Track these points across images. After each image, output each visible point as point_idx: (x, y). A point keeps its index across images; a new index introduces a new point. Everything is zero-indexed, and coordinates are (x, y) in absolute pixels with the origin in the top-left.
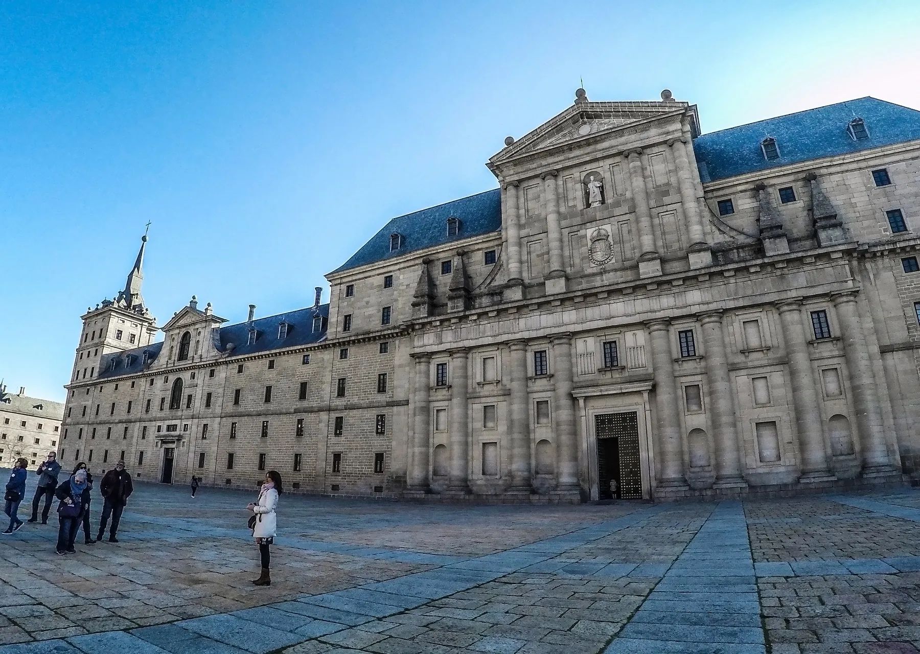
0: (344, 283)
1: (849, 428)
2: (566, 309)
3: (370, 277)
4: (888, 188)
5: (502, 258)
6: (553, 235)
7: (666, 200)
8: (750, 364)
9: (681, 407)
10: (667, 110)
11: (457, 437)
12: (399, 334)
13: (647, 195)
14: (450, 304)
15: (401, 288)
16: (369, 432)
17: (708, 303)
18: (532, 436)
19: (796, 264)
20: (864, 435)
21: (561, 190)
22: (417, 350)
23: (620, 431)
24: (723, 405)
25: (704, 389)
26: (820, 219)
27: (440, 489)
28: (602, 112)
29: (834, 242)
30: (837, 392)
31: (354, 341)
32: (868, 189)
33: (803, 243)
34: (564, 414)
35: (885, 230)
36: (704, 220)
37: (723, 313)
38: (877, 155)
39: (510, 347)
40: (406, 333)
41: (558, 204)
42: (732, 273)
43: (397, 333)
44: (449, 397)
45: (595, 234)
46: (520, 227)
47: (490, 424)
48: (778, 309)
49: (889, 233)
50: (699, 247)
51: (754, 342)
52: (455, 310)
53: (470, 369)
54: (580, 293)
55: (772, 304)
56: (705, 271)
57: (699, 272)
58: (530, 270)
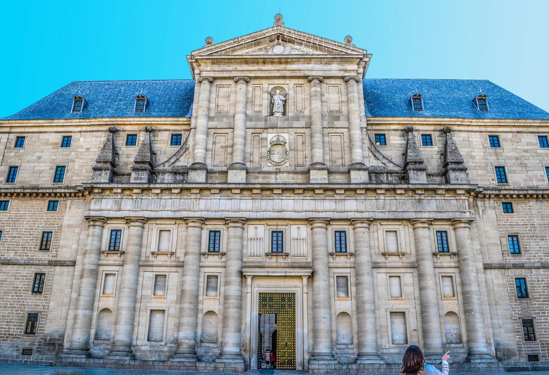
0: (13, 133)
1: (459, 323)
2: (244, 198)
3: (46, 132)
4: (498, 150)
5: (188, 143)
6: (239, 131)
7: (337, 124)
8: (389, 265)
9: (332, 293)
10: (349, 52)
11: (125, 303)
12: (73, 195)
13: (323, 116)
14: (134, 175)
15: (80, 150)
16: (24, 290)
17: (361, 212)
18: (200, 306)
19: (430, 193)
20: (470, 330)
21: (250, 95)
22: (92, 213)
23: (279, 309)
24: (367, 295)
25: (352, 280)
26: (451, 163)
27: (101, 354)
28: (297, 39)
29: (459, 182)
30: (451, 294)
31: (18, 194)
32: (485, 148)
33: (434, 178)
34: (233, 290)
35: (493, 180)
36: (364, 146)
37: (371, 221)
38: (494, 124)
39: (187, 224)
40: (80, 195)
41: (246, 107)
42: (383, 192)
43: (70, 193)
44: (121, 263)
45: (275, 139)
46: (210, 118)
47: (159, 293)
48: (413, 225)
49: (495, 182)
50: (360, 167)
51: (392, 248)
52: (139, 181)
53: (145, 238)
54: (259, 186)
55: (409, 220)
56: (362, 186)
57: (358, 186)
58: (213, 158)
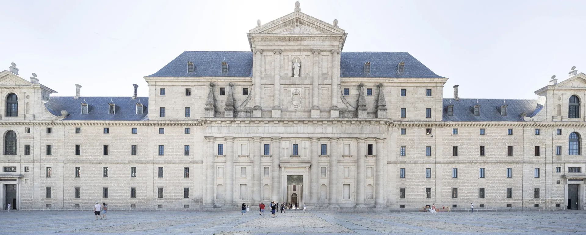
0: (158, 86)
1: (372, 190)
2: (280, 126)
3: (176, 85)
4: (404, 97)
5: (252, 93)
6: (277, 87)
7: (326, 82)
8: (345, 161)
9: (319, 175)
10: (336, 32)
11: (229, 181)
12: (196, 124)
13: (319, 77)
14: (226, 113)
15: (196, 97)
16: (180, 176)
17: (334, 134)
18: (262, 182)
19: (367, 123)
20: (377, 193)
21: (282, 63)
22: (208, 135)
23: (296, 183)
24: (334, 176)
25: (328, 169)
26: (380, 106)
27: (220, 205)
28: (307, 22)
29: (382, 117)
30: (371, 176)
31: (168, 124)
32: (398, 97)
33: (370, 115)
34: (276, 174)
36: (338, 96)
37: (338, 138)
38: (405, 82)
39: (254, 140)
40: (200, 124)
41: (280, 71)
42: (345, 122)
44: (225, 161)
45: (295, 91)
46: (262, 78)
47: (243, 176)
48: (357, 141)
49: (400, 117)
50: (335, 108)
51: (347, 153)
52: (229, 117)
53: (235, 148)
54: (287, 119)
55: (355, 138)
56: (336, 119)
57: (333, 119)
58: (264, 103)
